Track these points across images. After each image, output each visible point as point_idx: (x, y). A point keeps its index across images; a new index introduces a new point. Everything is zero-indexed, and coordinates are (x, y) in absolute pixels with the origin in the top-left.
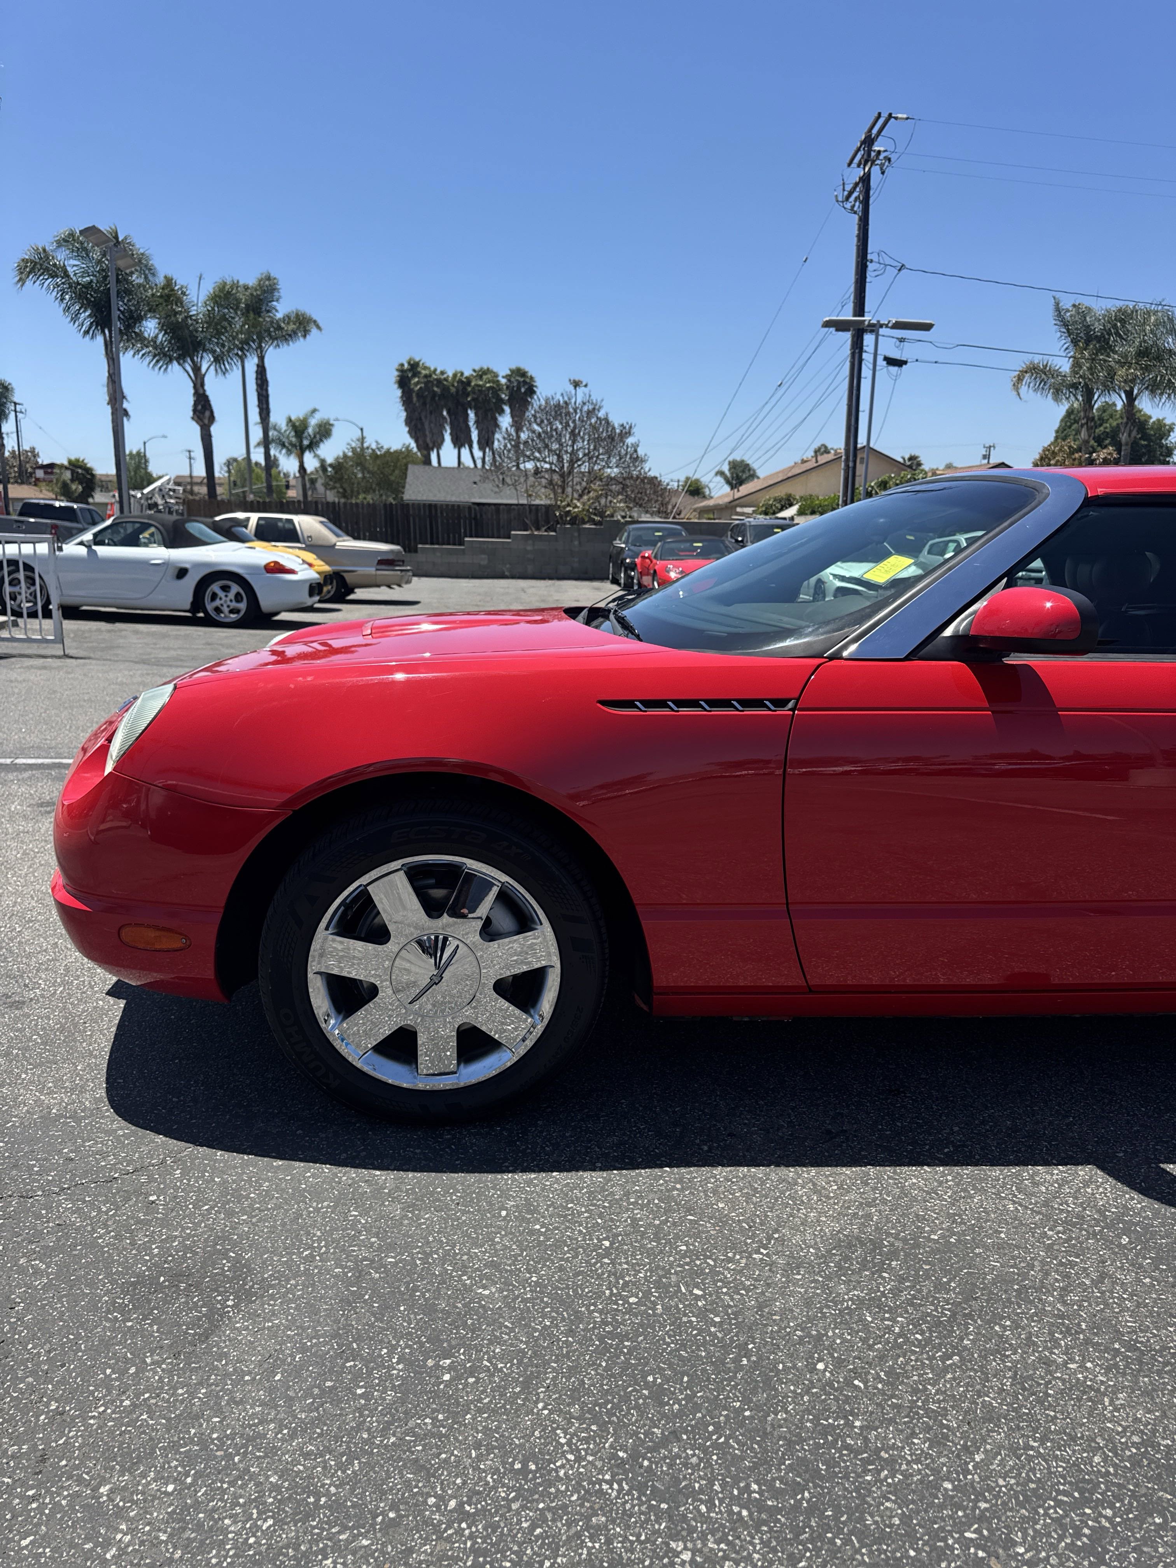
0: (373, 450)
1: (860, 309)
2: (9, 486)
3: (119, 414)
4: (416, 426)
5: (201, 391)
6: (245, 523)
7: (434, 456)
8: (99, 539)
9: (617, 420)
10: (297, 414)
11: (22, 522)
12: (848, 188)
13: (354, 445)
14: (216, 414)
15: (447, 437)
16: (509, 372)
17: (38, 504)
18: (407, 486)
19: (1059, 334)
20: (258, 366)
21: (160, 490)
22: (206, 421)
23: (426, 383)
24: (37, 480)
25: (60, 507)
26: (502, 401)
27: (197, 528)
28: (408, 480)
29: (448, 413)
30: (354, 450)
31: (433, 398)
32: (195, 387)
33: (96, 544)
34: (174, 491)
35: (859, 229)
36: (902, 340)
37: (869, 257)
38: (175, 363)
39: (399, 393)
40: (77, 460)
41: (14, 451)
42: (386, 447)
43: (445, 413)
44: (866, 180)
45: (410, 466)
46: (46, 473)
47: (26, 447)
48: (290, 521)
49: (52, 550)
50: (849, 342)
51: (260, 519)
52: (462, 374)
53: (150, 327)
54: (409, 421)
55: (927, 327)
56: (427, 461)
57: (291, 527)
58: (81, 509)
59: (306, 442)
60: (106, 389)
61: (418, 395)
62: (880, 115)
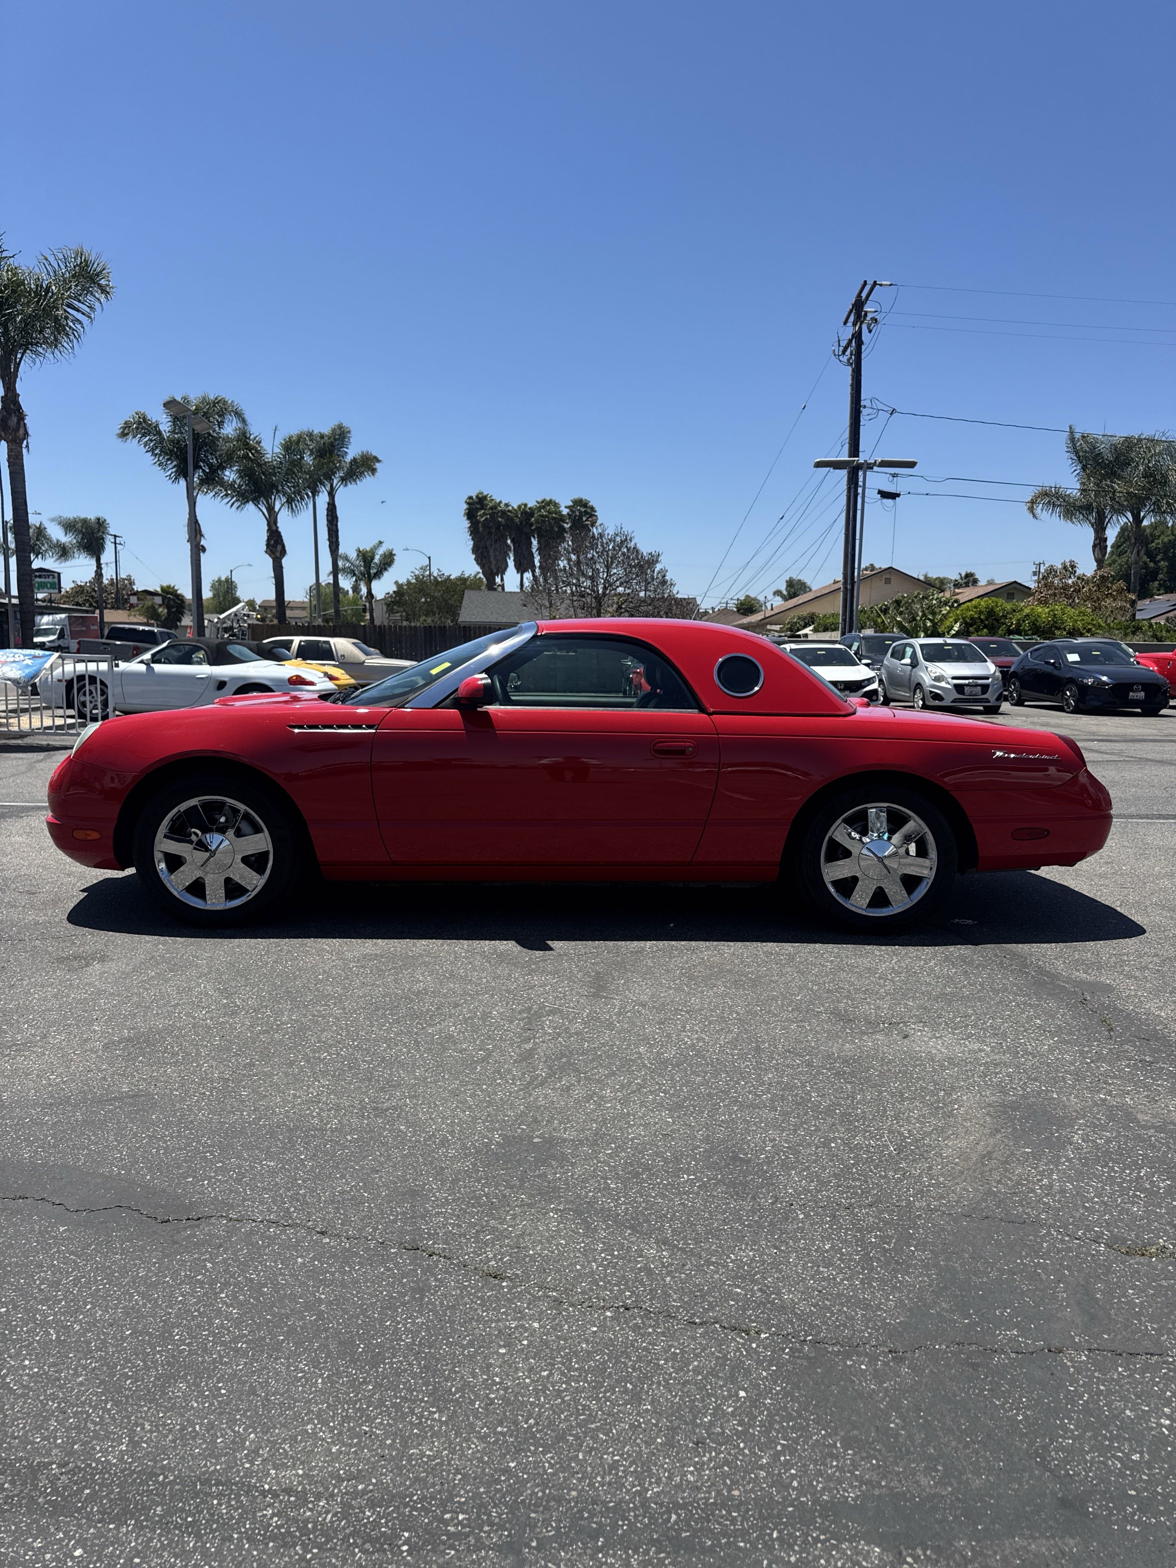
0: (435, 578)
1: (855, 450)
2: (105, 611)
3: (197, 550)
4: (482, 553)
5: (274, 528)
6: (287, 645)
7: (498, 580)
8: (155, 658)
9: (645, 549)
10: (366, 546)
11: (108, 644)
12: (844, 343)
13: (417, 573)
14: (287, 548)
15: (511, 563)
16: (571, 504)
17: (123, 628)
18: (463, 609)
19: (1070, 461)
20: (329, 504)
21: (236, 615)
22: (278, 555)
23: (492, 515)
24: (132, 606)
25: (143, 630)
26: (563, 530)
27: (235, 649)
28: (464, 603)
29: (512, 541)
30: (417, 577)
31: (498, 528)
32: (268, 524)
33: (154, 662)
34: (248, 616)
35: (853, 380)
36: (894, 475)
37: (862, 403)
38: (251, 503)
39: (466, 524)
40: (169, 587)
41: (112, 579)
42: (446, 574)
43: (509, 541)
44: (857, 337)
45: (466, 591)
46: (139, 599)
47: (123, 575)
48: (328, 643)
49: (111, 667)
50: (846, 479)
51: (301, 641)
52: (526, 505)
53: (230, 475)
54: (475, 550)
55: (912, 465)
56: (491, 586)
57: (328, 646)
58: (161, 633)
59: (373, 571)
60: (186, 529)
61: (484, 526)
62: (865, 283)
